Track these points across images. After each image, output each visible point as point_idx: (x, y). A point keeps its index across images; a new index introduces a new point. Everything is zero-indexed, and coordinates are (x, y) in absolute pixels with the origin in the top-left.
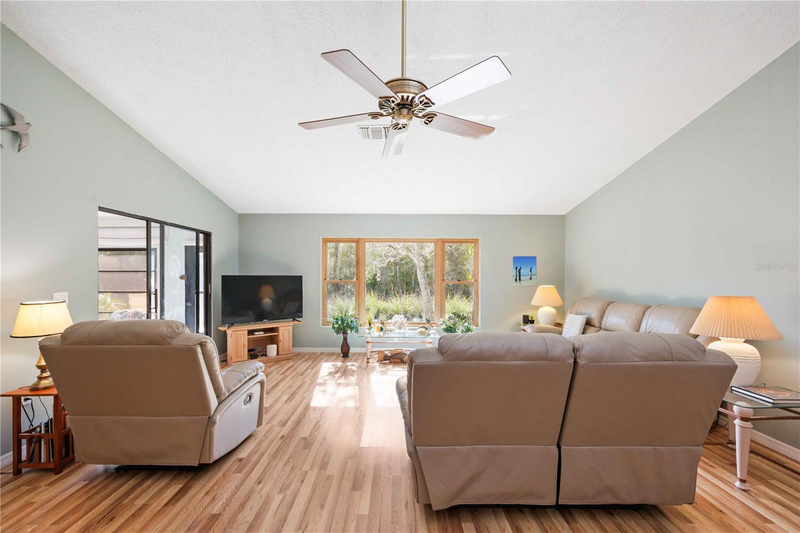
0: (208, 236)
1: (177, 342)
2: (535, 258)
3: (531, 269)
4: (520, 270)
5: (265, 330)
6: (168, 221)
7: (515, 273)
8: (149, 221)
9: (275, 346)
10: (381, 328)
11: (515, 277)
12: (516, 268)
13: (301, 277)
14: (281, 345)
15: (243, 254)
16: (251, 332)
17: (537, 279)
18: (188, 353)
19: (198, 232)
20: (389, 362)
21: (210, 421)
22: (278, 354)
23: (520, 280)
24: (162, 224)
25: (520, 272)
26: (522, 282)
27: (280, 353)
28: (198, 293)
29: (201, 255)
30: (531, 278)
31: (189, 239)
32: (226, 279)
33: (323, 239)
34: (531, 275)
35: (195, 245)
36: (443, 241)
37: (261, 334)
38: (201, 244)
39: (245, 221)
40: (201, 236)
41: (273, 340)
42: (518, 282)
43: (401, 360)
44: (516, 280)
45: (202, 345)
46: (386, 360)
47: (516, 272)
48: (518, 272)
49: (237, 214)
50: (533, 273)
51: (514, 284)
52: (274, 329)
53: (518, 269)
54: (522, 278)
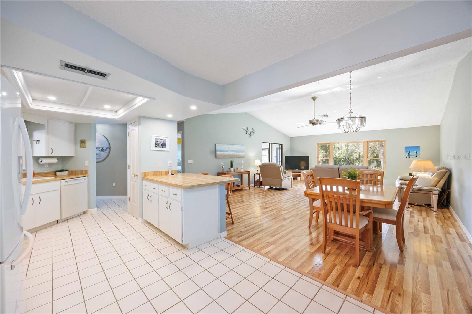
0: (282, 145)
1: (277, 166)
2: (419, 147)
3: (416, 152)
5: (297, 172)
6: (273, 143)
8: (270, 143)
9: (300, 177)
12: (407, 152)
13: (309, 156)
14: (302, 177)
15: (291, 149)
16: (293, 172)
18: (278, 168)
19: (279, 144)
21: (282, 180)
22: (301, 180)
23: (409, 157)
24: (272, 143)
25: (409, 154)
26: (410, 158)
28: (279, 161)
29: (280, 150)
30: (416, 157)
31: (277, 146)
32: (286, 157)
33: (317, 143)
34: (417, 155)
35: (278, 147)
36: (367, 142)
38: (280, 147)
39: (292, 139)
40: (280, 145)
41: (300, 176)
42: (408, 159)
44: (407, 157)
45: (281, 167)
47: (407, 154)
48: (408, 154)
49: (289, 137)
50: (417, 154)
51: (406, 159)
52: (300, 172)
53: (408, 153)
54: (410, 156)
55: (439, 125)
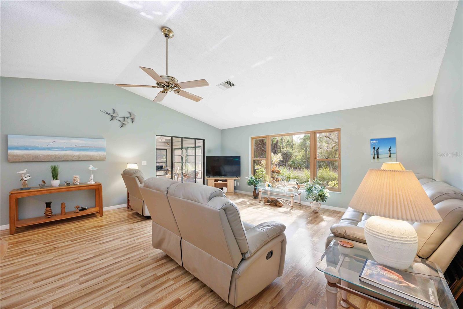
0: (204, 140)
2: (394, 139)
3: (390, 149)
4: (378, 149)
5: (223, 181)
7: (373, 152)
9: (226, 188)
10: (269, 185)
11: (373, 156)
12: (374, 148)
13: (240, 157)
14: (228, 187)
15: (223, 147)
16: (216, 181)
17: (396, 157)
20: (270, 204)
22: (227, 192)
23: (378, 157)
25: (377, 152)
26: (380, 160)
27: (228, 192)
30: (390, 156)
33: (251, 138)
34: (390, 153)
36: (315, 133)
37: (221, 182)
41: (226, 186)
42: (376, 160)
43: (275, 204)
44: (374, 158)
46: (268, 203)
48: (375, 152)
49: (219, 129)
50: (392, 152)
51: (372, 161)
52: (226, 181)
53: (376, 149)
54: (380, 156)
55: (431, 95)
